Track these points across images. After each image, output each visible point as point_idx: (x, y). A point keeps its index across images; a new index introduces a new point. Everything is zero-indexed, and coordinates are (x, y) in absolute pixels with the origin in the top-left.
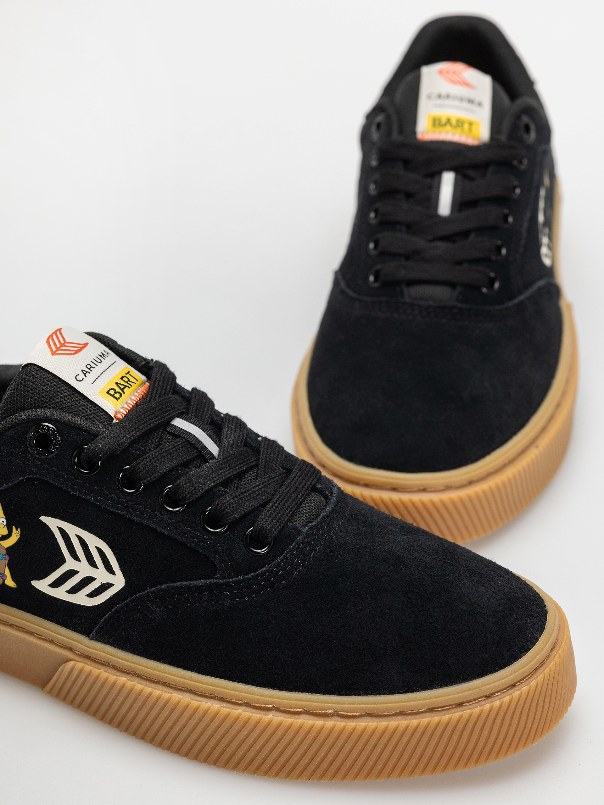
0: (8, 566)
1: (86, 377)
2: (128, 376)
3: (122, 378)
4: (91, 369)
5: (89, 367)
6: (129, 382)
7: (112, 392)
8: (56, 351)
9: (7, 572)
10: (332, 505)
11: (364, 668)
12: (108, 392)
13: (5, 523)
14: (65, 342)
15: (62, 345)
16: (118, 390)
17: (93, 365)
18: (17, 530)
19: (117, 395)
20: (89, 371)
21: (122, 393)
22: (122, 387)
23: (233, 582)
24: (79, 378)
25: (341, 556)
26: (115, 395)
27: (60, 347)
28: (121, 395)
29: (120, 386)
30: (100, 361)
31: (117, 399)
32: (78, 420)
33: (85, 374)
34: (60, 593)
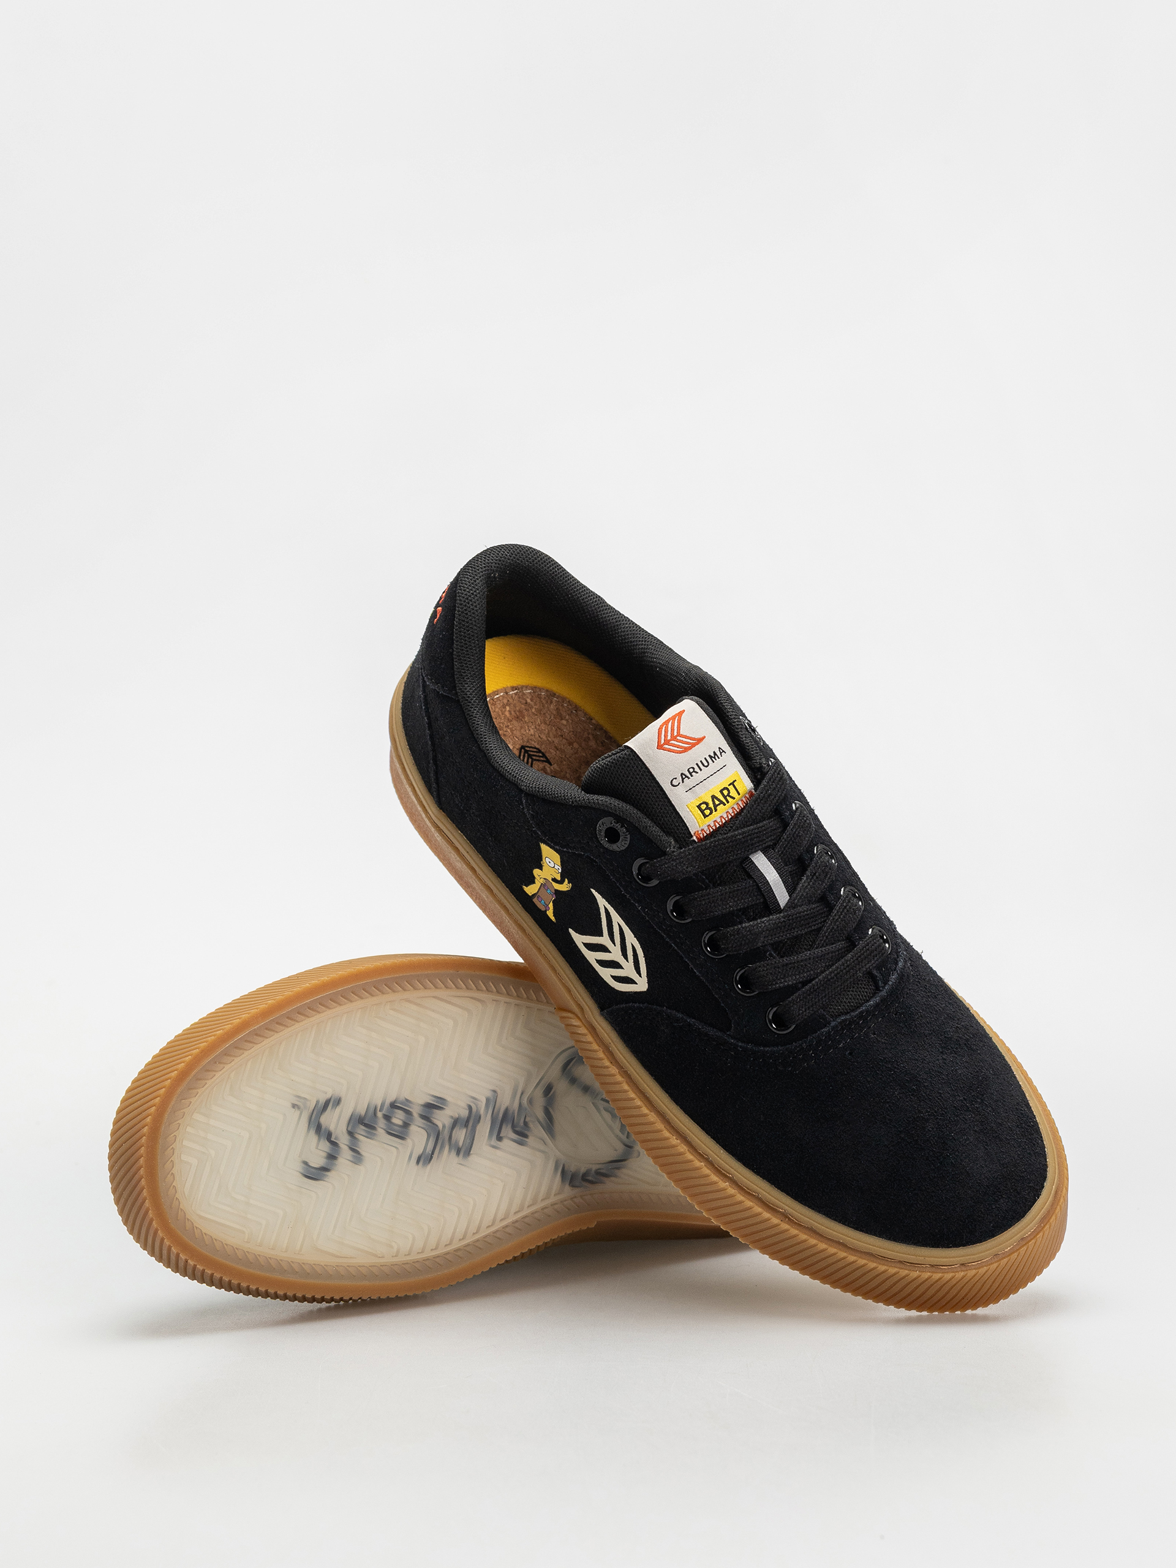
0: (553, 902)
1: (683, 782)
2: (731, 788)
3: (721, 791)
4: (693, 774)
5: (691, 770)
6: (728, 798)
7: (704, 807)
8: (664, 744)
9: (551, 905)
10: (877, 999)
11: (825, 1189)
12: (699, 807)
13: (560, 871)
14: (679, 734)
15: (674, 738)
16: (711, 805)
17: (697, 769)
18: (569, 883)
19: (707, 812)
20: (690, 776)
21: (714, 811)
22: (717, 802)
23: (741, 1047)
24: (675, 783)
25: (857, 1063)
26: (705, 811)
27: (670, 740)
28: (711, 813)
29: (716, 800)
30: (706, 764)
31: (705, 816)
32: (655, 830)
33: (683, 779)
34: (592, 957)
